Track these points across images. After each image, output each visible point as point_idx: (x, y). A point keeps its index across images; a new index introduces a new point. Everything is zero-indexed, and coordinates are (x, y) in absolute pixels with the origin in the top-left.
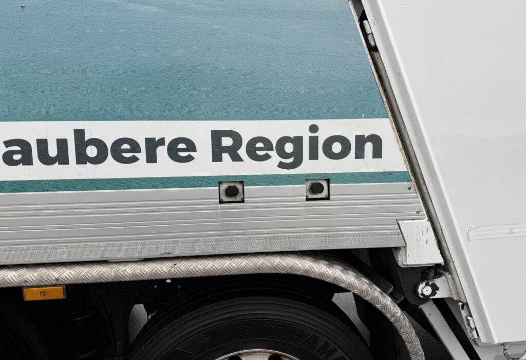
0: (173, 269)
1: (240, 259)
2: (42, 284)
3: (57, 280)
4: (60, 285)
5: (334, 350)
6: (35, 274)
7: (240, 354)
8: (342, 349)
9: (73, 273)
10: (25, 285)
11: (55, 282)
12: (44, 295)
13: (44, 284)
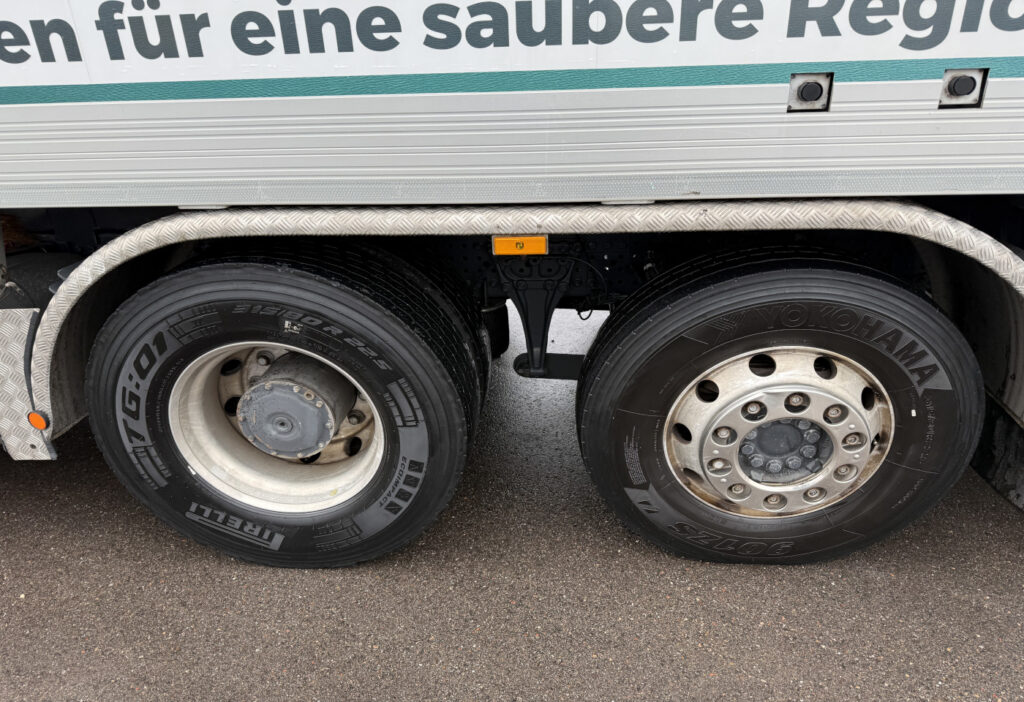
0: (702, 217)
1: (806, 207)
2: (520, 231)
3: (539, 226)
4: (542, 234)
5: (923, 354)
6: (510, 218)
7: (771, 352)
8: (936, 354)
9: (560, 217)
10: (497, 232)
11: (535, 230)
12: (521, 248)
13: (522, 232)
